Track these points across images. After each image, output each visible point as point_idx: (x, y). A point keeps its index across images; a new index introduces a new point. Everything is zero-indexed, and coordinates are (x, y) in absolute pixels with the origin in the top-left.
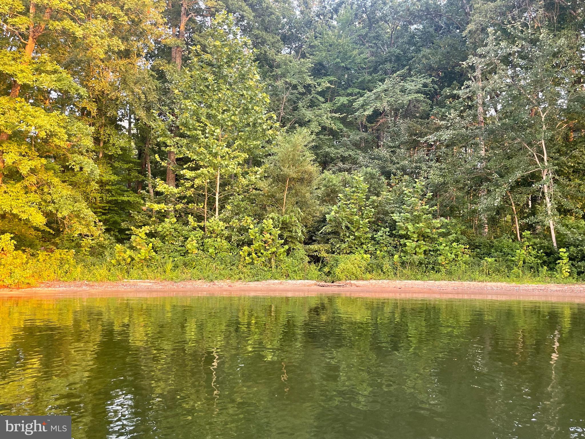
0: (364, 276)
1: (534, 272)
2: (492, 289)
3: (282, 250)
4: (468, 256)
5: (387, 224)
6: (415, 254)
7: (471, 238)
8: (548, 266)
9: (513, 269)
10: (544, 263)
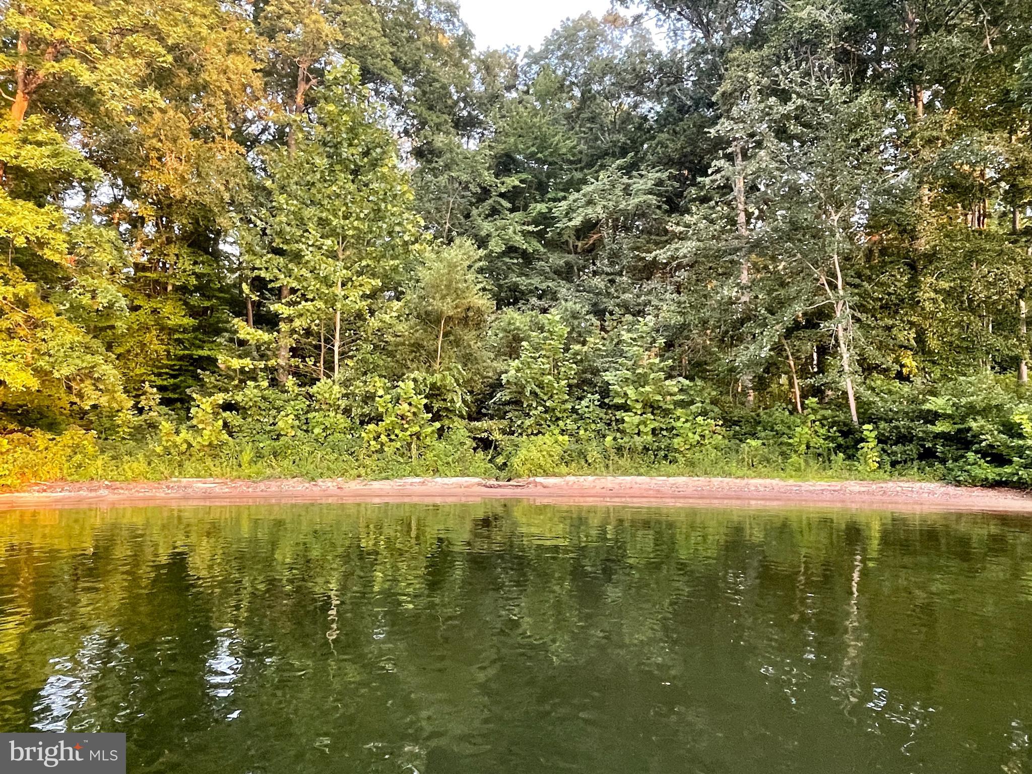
0: (556, 470)
1: (824, 462)
2: (757, 490)
3: (429, 430)
4: (720, 437)
5: (597, 388)
6: (638, 434)
7: (727, 409)
8: (844, 453)
9: (791, 458)
10: (839, 447)
